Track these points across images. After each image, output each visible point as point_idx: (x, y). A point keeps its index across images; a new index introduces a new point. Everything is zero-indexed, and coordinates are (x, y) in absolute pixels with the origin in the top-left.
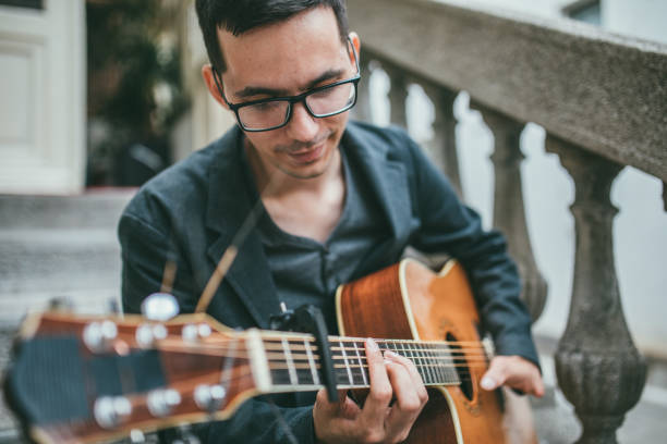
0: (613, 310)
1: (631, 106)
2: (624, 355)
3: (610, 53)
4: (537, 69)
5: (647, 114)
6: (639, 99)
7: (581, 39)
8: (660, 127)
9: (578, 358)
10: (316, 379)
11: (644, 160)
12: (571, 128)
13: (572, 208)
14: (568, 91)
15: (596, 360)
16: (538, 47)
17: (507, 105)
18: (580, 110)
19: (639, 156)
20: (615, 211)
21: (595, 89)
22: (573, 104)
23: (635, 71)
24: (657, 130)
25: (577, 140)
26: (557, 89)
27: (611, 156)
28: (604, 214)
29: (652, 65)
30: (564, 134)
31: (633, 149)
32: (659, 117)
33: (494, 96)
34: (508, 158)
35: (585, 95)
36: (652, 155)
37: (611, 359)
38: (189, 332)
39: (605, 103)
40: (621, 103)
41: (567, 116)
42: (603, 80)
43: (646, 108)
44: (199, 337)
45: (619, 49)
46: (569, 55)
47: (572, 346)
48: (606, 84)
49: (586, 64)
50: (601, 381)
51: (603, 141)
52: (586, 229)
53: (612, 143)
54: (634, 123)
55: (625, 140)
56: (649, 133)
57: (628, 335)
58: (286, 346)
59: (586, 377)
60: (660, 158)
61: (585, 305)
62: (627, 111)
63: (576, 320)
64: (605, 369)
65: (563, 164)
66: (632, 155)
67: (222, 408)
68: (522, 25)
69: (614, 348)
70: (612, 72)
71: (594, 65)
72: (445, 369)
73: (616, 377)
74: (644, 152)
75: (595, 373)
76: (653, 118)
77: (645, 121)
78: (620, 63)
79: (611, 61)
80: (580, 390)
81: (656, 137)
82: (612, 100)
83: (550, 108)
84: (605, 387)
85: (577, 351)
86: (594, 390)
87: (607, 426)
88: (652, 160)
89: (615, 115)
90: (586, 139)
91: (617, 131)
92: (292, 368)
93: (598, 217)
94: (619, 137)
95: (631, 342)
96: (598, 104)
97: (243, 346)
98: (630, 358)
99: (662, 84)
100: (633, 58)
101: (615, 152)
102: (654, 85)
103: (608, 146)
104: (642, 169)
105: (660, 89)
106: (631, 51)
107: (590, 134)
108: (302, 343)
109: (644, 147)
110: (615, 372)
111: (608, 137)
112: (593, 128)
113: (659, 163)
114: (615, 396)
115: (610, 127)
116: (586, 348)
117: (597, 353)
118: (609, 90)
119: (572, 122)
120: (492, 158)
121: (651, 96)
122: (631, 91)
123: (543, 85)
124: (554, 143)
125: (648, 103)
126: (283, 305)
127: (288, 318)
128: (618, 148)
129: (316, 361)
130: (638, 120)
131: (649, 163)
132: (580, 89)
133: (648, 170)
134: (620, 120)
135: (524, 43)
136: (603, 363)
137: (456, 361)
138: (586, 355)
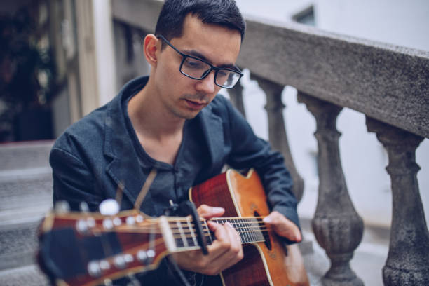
0: (342, 192)
1: (344, 74)
2: (351, 217)
3: (331, 44)
4: (289, 54)
5: (354, 78)
6: (349, 69)
7: (314, 36)
8: (362, 85)
9: (326, 221)
10: (196, 243)
11: (355, 104)
12: (312, 87)
13: (315, 134)
14: (308, 66)
15: (336, 221)
16: (289, 41)
17: (274, 76)
18: (316, 76)
19: (351, 101)
20: (339, 134)
21: (324, 65)
22: (312, 74)
23: (345, 53)
24: (360, 86)
25: (316, 95)
26: (302, 66)
27: (336, 103)
28: (333, 136)
29: (355, 50)
30: (308, 92)
31: (348, 98)
32: (360, 79)
33: (265, 71)
34: (275, 108)
35: (318, 68)
36: (359, 101)
37: (344, 220)
38: (130, 221)
39: (330, 72)
40: (339, 72)
41: (309, 81)
42: (328, 59)
43: (353, 74)
44: (136, 223)
45: (336, 41)
46: (308, 45)
47: (321, 214)
48: (331, 61)
49: (318, 50)
50: (340, 233)
51: (331, 94)
52: (324, 146)
53: (336, 95)
54: (347, 84)
55: (343, 93)
56: (356, 88)
57: (352, 206)
58: (179, 225)
59: (331, 232)
60: (363, 102)
61: (327, 190)
62: (342, 76)
63: (323, 199)
64: (341, 226)
65: (309, 108)
66: (348, 101)
67: (152, 263)
68: (279, 29)
69: (345, 214)
70: (333, 55)
71: (323, 50)
72: (257, 233)
73: (347, 230)
74: (354, 99)
75: (336, 229)
76: (358, 80)
77: (353, 82)
78: (337, 49)
79: (332, 48)
80: (328, 240)
81: (360, 91)
82: (334, 71)
83: (299, 76)
84: (342, 237)
85: (325, 217)
86: (336, 239)
87: (345, 259)
88: (359, 104)
89: (337, 79)
90: (321, 93)
91: (338, 88)
92: (184, 237)
93: (331, 139)
94: (339, 92)
95: (354, 210)
96: (326, 73)
97: (158, 227)
98: (355, 219)
99: (361, 60)
100: (344, 46)
101: (338, 100)
102: (356, 62)
103: (334, 97)
104: (354, 109)
105: (360, 63)
106: (343, 43)
107: (323, 91)
108: (186, 223)
109: (354, 96)
110: (347, 227)
111: (334, 92)
112: (324, 87)
113: (363, 105)
114: (348, 241)
115: (334, 86)
116: (329, 215)
117: (336, 218)
118: (332, 65)
119: (312, 84)
120: (266, 107)
121: (356, 67)
122: (344, 65)
123: (294, 63)
124: (303, 97)
125: (354, 71)
126: (171, 202)
127: (175, 209)
128: (339, 97)
129: (195, 233)
130: (350, 82)
131: (358, 106)
132: (315, 65)
133: (357, 109)
134: (339, 82)
135: (281, 39)
136: (340, 223)
137: (261, 228)
138: (330, 219)
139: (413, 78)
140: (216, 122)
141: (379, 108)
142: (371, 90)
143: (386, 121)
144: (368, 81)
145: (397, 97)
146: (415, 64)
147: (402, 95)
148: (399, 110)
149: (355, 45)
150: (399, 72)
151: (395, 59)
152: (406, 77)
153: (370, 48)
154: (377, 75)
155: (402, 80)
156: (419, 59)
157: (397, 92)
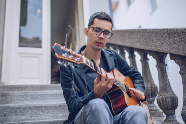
0: (167, 86)
1: (161, 40)
2: (171, 95)
4: (144, 38)
6: (162, 38)
12: (152, 47)
14: (150, 40)
15: (164, 97)
18: (153, 43)
22: (151, 43)
23: (160, 33)
24: (165, 43)
25: (153, 50)
26: (148, 41)
27: (159, 51)
29: (163, 31)
35: (153, 40)
37: (168, 96)
39: (156, 40)
40: (159, 40)
41: (151, 45)
42: (155, 36)
43: (163, 40)
45: (157, 30)
46: (149, 33)
49: (152, 34)
51: (157, 48)
53: (159, 48)
54: (162, 43)
55: (161, 47)
69: (168, 94)
71: (154, 34)
75: (164, 99)
78: (158, 32)
80: (162, 104)
84: (167, 102)
89: (158, 43)
90: (154, 49)
96: (155, 41)
99: (165, 34)
100: (160, 31)
107: (155, 48)
109: (164, 47)
110: (169, 98)
112: (155, 46)
115: (158, 45)
120: (140, 60)
123: (146, 41)
130: (162, 42)
132: (152, 40)
135: (142, 33)
136: (166, 97)
138: (162, 96)
139: (180, 36)
140: (111, 58)
141: (172, 49)
142: (169, 44)
143: (174, 53)
144: (168, 41)
145: (176, 44)
146: (180, 31)
147: (178, 43)
148: (177, 48)
149: (163, 29)
150: (176, 35)
151: (174, 31)
152: (178, 36)
153: (167, 29)
154: (170, 38)
155: (177, 37)
156: (181, 29)
157: (176, 42)
